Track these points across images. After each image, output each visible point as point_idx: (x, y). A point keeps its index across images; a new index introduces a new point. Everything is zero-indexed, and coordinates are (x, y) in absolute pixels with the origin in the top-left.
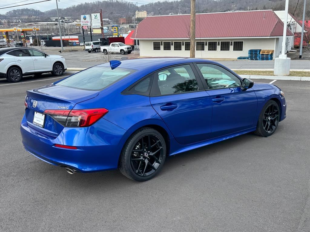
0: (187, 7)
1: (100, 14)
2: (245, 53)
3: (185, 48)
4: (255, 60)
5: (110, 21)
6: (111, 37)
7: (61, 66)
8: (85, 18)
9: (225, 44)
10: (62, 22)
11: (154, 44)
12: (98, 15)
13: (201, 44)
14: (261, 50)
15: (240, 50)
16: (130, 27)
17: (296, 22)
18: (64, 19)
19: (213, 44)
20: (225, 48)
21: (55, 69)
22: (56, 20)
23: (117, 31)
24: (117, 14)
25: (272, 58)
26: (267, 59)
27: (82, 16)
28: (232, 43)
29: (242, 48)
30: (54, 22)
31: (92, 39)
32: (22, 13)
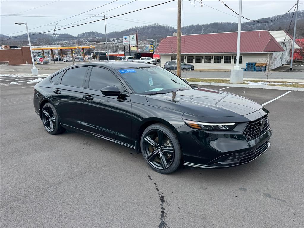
1: (136, 35)
2: (243, 65)
3: (196, 61)
4: (251, 71)
9: (228, 58)
11: (171, 58)
13: (208, 58)
14: (256, 63)
17: (291, 40)
20: (228, 61)
22: (113, 40)
24: (159, 35)
25: (266, 70)
26: (261, 70)
27: (124, 37)
29: (241, 61)
31: (130, 54)
32: (89, 35)
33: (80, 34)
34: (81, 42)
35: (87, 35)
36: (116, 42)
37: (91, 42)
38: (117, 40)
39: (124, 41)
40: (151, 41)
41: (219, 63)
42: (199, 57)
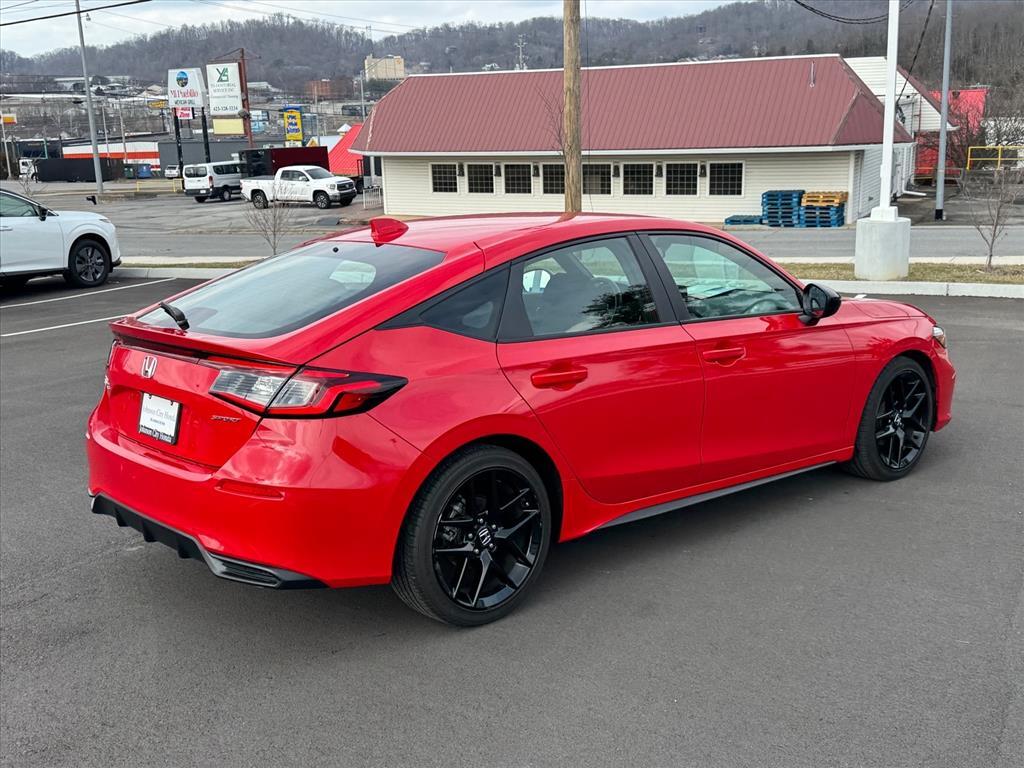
0: (546, 45)
1: (240, 65)
2: (749, 201)
3: (545, 185)
4: (786, 226)
5: (273, 90)
6: (276, 146)
7: (100, 251)
8: (183, 81)
9: (682, 173)
10: (99, 92)
11: (434, 173)
12: (233, 69)
14: (803, 192)
15: (733, 193)
16: (346, 112)
17: (918, 96)
18: (105, 82)
19: (639, 173)
20: (682, 185)
21: (79, 263)
22: (74, 85)
23: (299, 126)
24: (299, 67)
25: (843, 219)
26: (826, 223)
27: (173, 75)
28: (703, 167)
29: (740, 186)
30: (70, 92)
31: (208, 153)
39: (173, 92)
40: (264, 93)
41: (645, 192)
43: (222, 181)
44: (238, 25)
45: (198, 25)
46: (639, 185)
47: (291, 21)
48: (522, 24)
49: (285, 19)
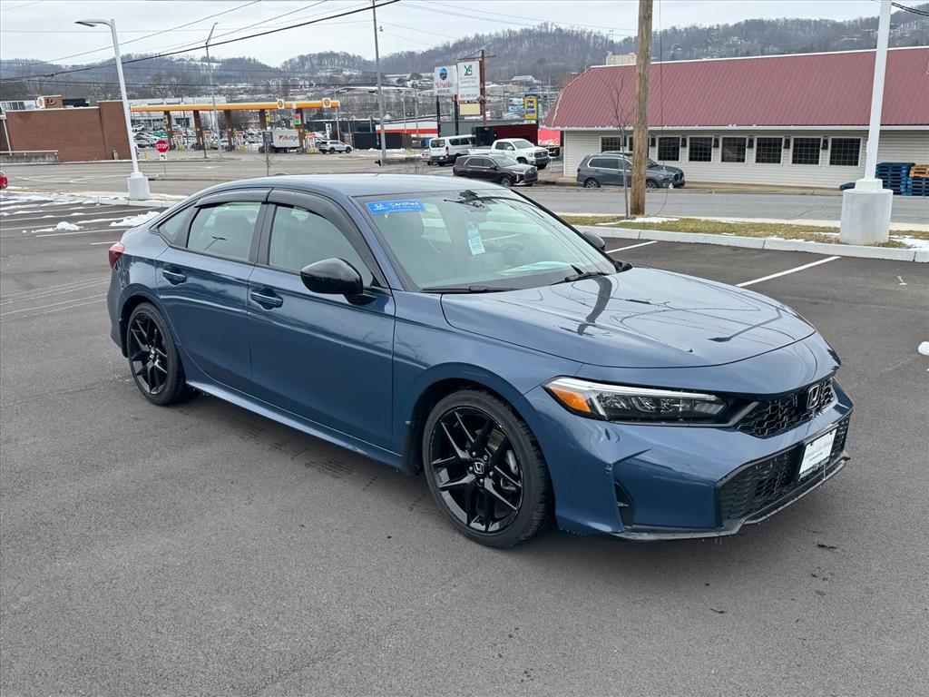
1: (480, 62)
3: (690, 154)
8: (444, 76)
9: (807, 146)
11: (603, 144)
12: (475, 65)
13: (734, 145)
14: (914, 165)
15: (850, 164)
20: (806, 156)
22: (398, 80)
23: (535, 109)
24: (556, 63)
27: (438, 71)
28: (826, 142)
29: (857, 158)
31: (457, 129)
32: (320, 64)
33: (291, 60)
34: (295, 86)
35: (315, 62)
36: (410, 88)
37: (326, 86)
38: (412, 81)
39: (437, 84)
40: (528, 84)
41: (774, 162)
42: (701, 139)
43: (454, 150)
44: (515, 33)
45: (486, 34)
46: (769, 155)
47: (554, 28)
48: (736, 25)
49: (549, 26)
